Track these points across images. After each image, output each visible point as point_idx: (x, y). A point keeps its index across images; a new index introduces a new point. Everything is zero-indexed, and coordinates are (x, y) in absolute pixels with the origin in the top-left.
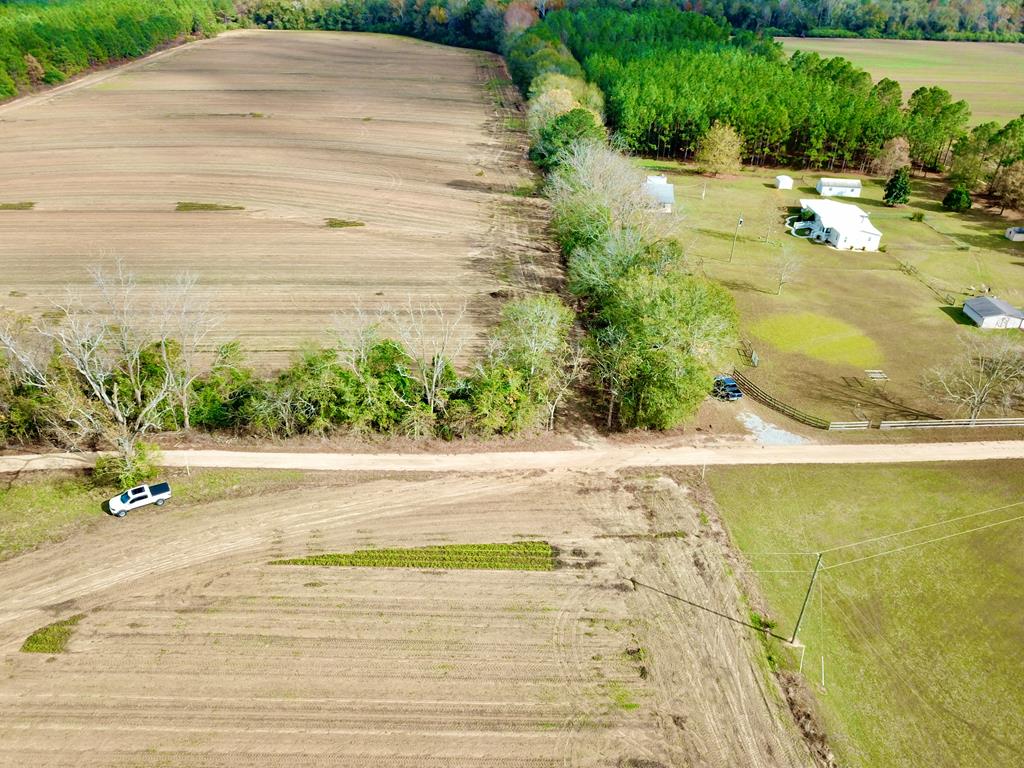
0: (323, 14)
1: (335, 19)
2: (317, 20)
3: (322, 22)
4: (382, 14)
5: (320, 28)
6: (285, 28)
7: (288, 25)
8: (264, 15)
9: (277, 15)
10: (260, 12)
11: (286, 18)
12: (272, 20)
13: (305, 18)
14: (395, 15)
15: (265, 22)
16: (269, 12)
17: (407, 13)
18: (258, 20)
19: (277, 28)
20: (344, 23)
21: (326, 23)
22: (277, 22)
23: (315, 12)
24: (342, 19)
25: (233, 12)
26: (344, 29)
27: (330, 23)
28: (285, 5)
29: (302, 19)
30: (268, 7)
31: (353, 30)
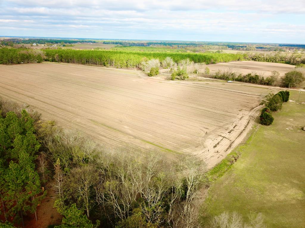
0: (268, 58)
2: (266, 60)
3: (268, 60)
5: (267, 61)
6: (258, 61)
7: (259, 60)
9: (257, 58)
10: (254, 57)
11: (259, 59)
14: (286, 59)
17: (290, 59)
18: (253, 59)
21: (269, 61)
22: (257, 60)
23: (266, 58)
24: (273, 60)
25: (247, 57)
26: (272, 62)
27: (270, 60)
28: (260, 56)
29: (263, 59)
30: (256, 56)
31: (275, 62)
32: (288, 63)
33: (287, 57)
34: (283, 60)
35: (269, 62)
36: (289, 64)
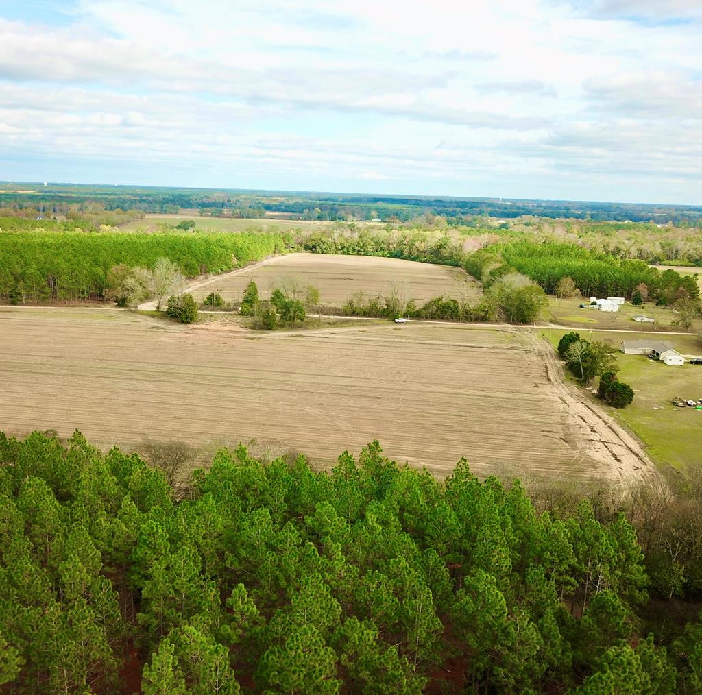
0: (347, 245)
1: (353, 248)
2: (342, 249)
3: (345, 250)
4: (383, 246)
5: (344, 253)
6: (323, 253)
7: (325, 251)
8: (311, 244)
9: (319, 245)
10: (309, 243)
11: (324, 247)
12: (315, 248)
13: (336, 248)
14: (391, 246)
15: (311, 249)
16: (314, 243)
17: (399, 246)
18: (307, 248)
19: (318, 253)
20: (359, 251)
21: (348, 251)
22: (318, 249)
23: (341, 244)
24: (357, 249)
25: (292, 243)
26: (358, 254)
27: (351, 250)
28: (324, 239)
29: (334, 248)
30: (314, 240)
31: (364, 255)
32: (398, 255)
33: (391, 241)
34: (381, 249)
35: (349, 254)
36: (399, 257)
